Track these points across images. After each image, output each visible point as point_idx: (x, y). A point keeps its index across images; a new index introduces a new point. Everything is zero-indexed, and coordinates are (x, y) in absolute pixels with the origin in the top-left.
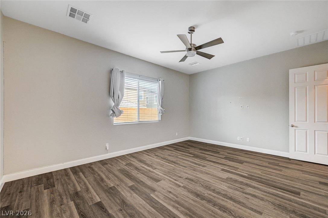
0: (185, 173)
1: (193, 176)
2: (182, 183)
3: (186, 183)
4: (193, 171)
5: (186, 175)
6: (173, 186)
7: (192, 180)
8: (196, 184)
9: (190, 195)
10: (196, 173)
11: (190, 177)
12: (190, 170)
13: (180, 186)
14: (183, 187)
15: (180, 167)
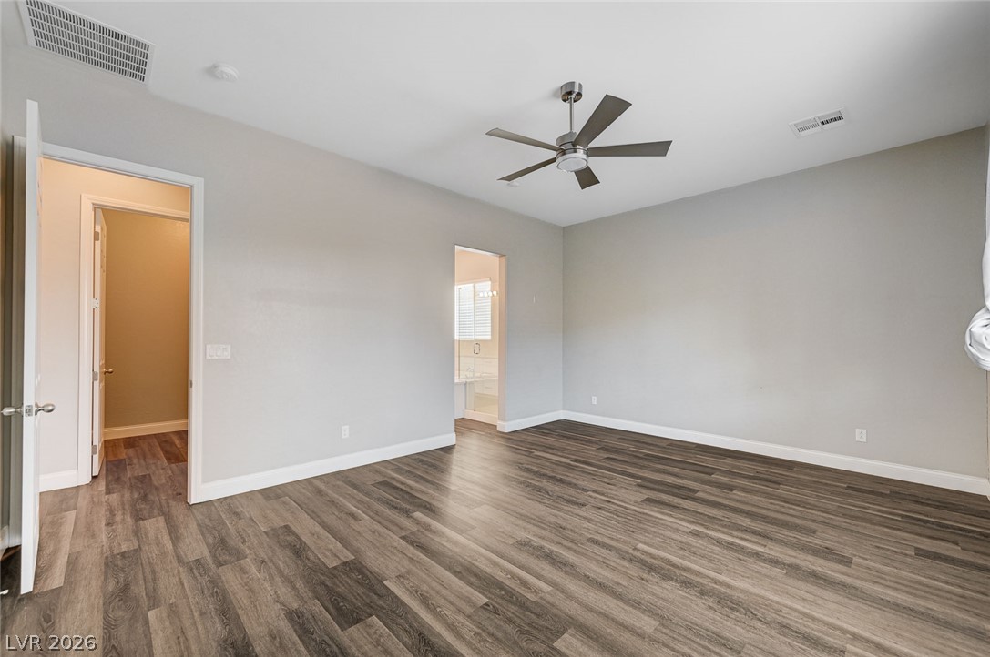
0: (590, 520)
1: (567, 512)
2: (591, 496)
3: (583, 497)
4: (564, 524)
5: (585, 514)
6: (610, 491)
7: (568, 501)
8: (560, 495)
9: (574, 481)
10: (555, 520)
11: (576, 510)
12: (577, 530)
13: (594, 491)
14: (588, 491)
15: (612, 539)
